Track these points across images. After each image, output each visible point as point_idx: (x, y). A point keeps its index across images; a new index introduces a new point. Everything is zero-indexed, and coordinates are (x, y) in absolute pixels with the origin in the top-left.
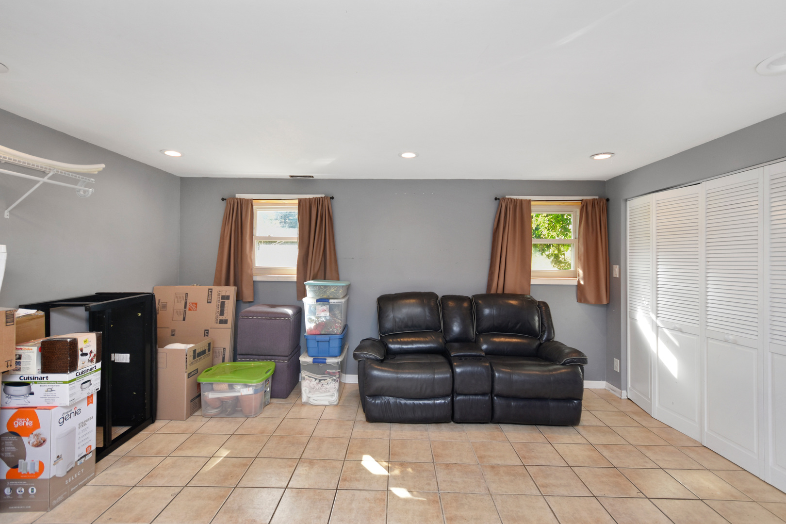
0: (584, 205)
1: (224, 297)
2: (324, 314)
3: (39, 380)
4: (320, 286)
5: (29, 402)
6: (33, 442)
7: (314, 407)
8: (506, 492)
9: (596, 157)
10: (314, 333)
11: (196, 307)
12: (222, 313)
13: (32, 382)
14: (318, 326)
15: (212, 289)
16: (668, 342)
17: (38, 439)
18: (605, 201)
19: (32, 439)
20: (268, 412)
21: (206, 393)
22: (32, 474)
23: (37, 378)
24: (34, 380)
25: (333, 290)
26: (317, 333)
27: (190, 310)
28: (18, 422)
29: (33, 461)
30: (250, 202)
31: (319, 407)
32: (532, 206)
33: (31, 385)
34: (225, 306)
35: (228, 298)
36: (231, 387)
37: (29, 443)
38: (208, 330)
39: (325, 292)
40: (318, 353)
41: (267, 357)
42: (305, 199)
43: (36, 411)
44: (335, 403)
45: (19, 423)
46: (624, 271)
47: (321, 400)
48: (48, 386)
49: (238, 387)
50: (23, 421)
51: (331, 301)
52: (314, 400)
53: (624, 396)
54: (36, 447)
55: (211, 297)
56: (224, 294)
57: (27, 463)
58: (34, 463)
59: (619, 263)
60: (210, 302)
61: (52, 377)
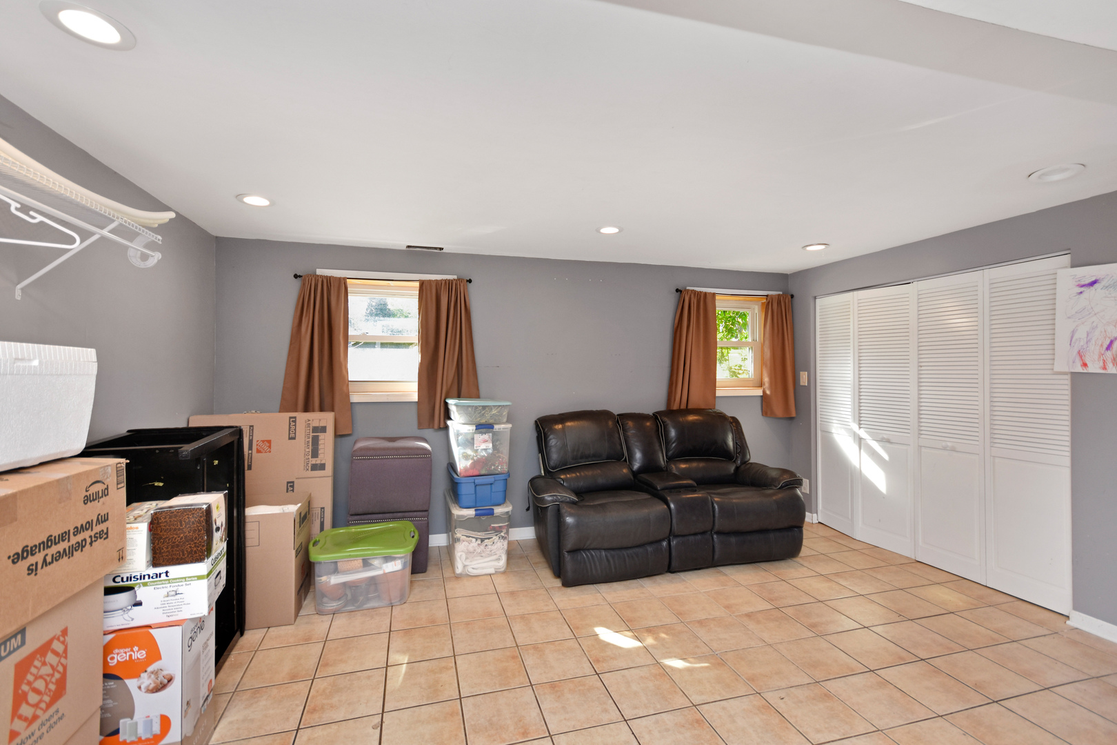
0: (769, 303)
1: (315, 429)
2: (484, 445)
3: (151, 580)
4: (476, 407)
5: (133, 619)
6: (149, 686)
7: (476, 579)
8: (782, 639)
9: (809, 248)
10: (471, 474)
11: (270, 447)
12: (315, 454)
13: (139, 584)
14: (475, 464)
15: (295, 418)
16: (874, 454)
17: (157, 679)
18: (790, 297)
19: (146, 680)
20: (416, 594)
21: (324, 578)
22: (148, 740)
23: (147, 577)
24: (142, 581)
25: (494, 412)
26: (475, 474)
27: (258, 451)
28: (115, 656)
29: (149, 717)
30: (342, 284)
31: (481, 577)
32: (716, 301)
33: (136, 589)
34: (320, 443)
35: (323, 429)
36: (366, 564)
37: (140, 688)
38: (293, 482)
39: (483, 415)
40: (476, 502)
41: (395, 515)
42: (430, 281)
43: (151, 631)
44: (503, 570)
45: (119, 656)
46: (812, 379)
47: (483, 568)
48: (169, 588)
49: (376, 562)
50: (126, 653)
51: (496, 427)
52: (473, 568)
53: (815, 521)
54: (154, 692)
55: (295, 430)
56: (317, 425)
57: (136, 724)
58: (152, 720)
59: (807, 369)
60: (294, 438)
61: (176, 571)
